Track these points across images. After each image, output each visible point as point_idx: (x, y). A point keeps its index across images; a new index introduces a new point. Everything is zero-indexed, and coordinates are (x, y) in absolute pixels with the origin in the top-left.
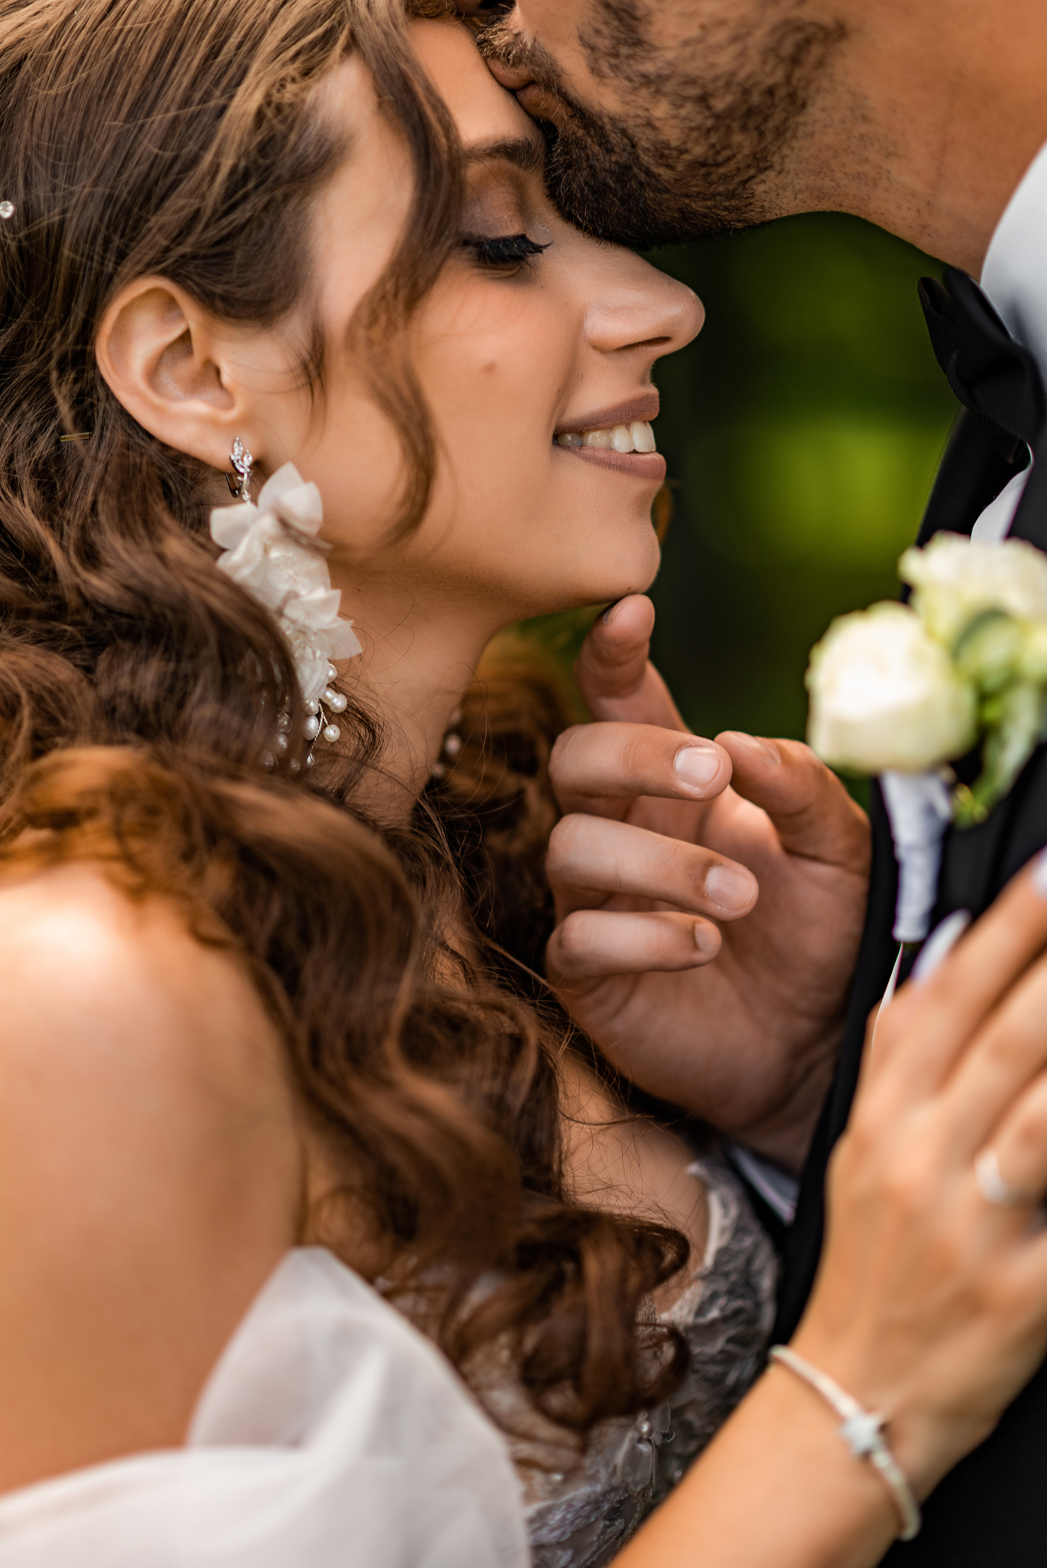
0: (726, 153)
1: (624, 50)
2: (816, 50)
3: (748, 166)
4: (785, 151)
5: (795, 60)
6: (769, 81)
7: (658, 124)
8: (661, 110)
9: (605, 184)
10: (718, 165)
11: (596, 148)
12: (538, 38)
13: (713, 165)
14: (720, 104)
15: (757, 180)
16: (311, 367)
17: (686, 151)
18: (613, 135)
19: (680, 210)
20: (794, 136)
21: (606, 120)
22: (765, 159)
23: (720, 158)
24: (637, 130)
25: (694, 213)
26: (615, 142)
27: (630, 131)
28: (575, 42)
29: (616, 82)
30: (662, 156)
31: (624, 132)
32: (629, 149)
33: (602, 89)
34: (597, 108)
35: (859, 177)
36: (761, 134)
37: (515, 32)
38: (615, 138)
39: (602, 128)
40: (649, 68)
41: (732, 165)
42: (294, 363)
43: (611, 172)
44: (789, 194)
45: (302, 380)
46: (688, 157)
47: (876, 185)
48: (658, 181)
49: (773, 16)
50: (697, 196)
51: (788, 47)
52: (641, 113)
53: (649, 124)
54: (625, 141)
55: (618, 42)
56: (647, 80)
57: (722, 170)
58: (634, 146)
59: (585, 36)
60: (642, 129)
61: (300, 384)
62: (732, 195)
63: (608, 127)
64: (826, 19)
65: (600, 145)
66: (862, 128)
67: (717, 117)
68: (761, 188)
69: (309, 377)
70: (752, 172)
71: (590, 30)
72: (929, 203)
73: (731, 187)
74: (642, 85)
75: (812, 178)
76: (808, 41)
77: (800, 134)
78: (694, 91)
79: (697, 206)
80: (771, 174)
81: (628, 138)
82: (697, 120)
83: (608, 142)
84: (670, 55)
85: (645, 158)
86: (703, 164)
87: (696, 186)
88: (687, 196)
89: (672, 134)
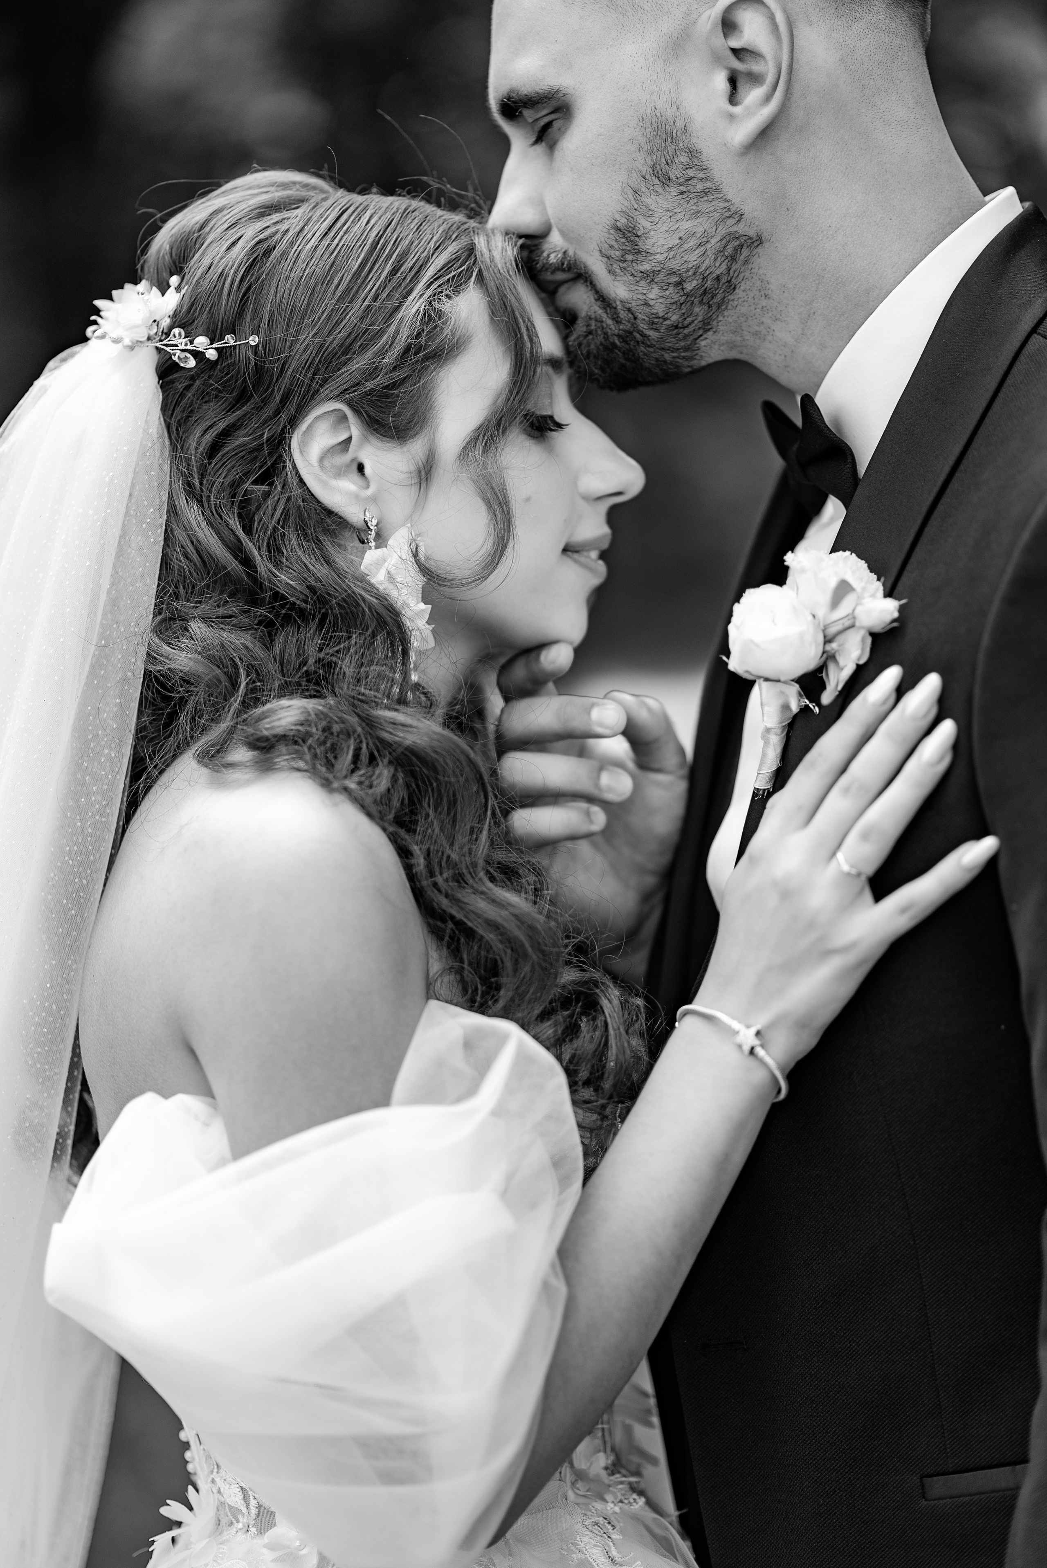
0: (689, 320)
1: (629, 257)
2: (745, 252)
3: (699, 328)
4: (720, 318)
5: (733, 259)
6: (718, 272)
7: (652, 303)
8: (654, 293)
9: (614, 344)
10: (684, 328)
11: (610, 322)
12: (577, 252)
13: (681, 328)
14: (689, 286)
15: (702, 338)
16: (423, 473)
17: (667, 319)
18: (622, 312)
19: (657, 360)
20: (726, 308)
21: (618, 303)
22: (709, 323)
23: (686, 323)
24: (638, 308)
25: (665, 362)
26: (622, 317)
27: (633, 309)
28: (597, 254)
29: (625, 278)
30: (653, 323)
31: (629, 310)
32: (632, 320)
33: (616, 283)
34: (613, 295)
35: (757, 334)
36: (710, 306)
37: (563, 250)
38: (623, 314)
39: (615, 308)
40: (646, 267)
41: (692, 328)
42: (413, 468)
43: (619, 336)
44: (716, 347)
45: (415, 480)
46: (668, 322)
47: (764, 339)
48: (649, 340)
49: (722, 231)
50: (668, 350)
51: (729, 250)
52: (640, 296)
53: (646, 304)
54: (630, 315)
55: (625, 252)
56: (645, 275)
57: (686, 331)
58: (635, 318)
59: (603, 250)
60: (642, 307)
61: (413, 482)
62: (687, 349)
63: (619, 307)
64: (752, 233)
65: (613, 319)
66: (764, 303)
67: (687, 295)
68: (703, 343)
69: (421, 480)
70: (701, 332)
71: (607, 246)
72: (792, 351)
73: (689, 343)
74: (641, 278)
75: (731, 335)
76: (741, 246)
77: (730, 307)
78: (674, 279)
79: (667, 356)
80: (710, 333)
81: (632, 314)
82: (676, 297)
83: (618, 317)
84: (660, 258)
85: (643, 326)
86: (676, 327)
87: (670, 342)
88: (663, 349)
89: (659, 308)
